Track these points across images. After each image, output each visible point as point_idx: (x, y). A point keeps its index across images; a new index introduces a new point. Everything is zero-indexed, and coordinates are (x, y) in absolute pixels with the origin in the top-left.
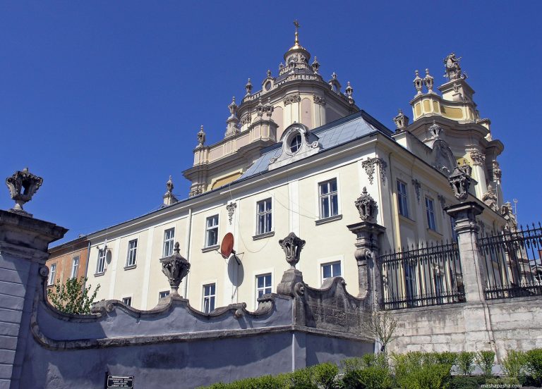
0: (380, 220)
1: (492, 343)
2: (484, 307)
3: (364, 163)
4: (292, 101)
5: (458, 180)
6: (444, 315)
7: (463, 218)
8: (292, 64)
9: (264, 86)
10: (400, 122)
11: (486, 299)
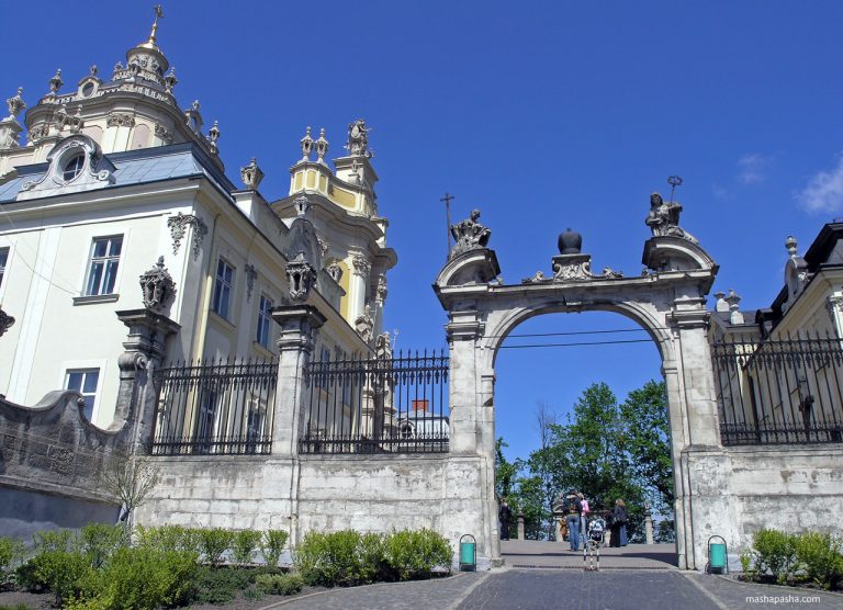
0: (175, 314)
1: (295, 518)
2: (294, 464)
3: (172, 220)
4: (120, 122)
5: (299, 270)
6: (237, 471)
7: (293, 327)
8: (133, 67)
9: (81, 89)
10: (249, 176)
11: (301, 452)
